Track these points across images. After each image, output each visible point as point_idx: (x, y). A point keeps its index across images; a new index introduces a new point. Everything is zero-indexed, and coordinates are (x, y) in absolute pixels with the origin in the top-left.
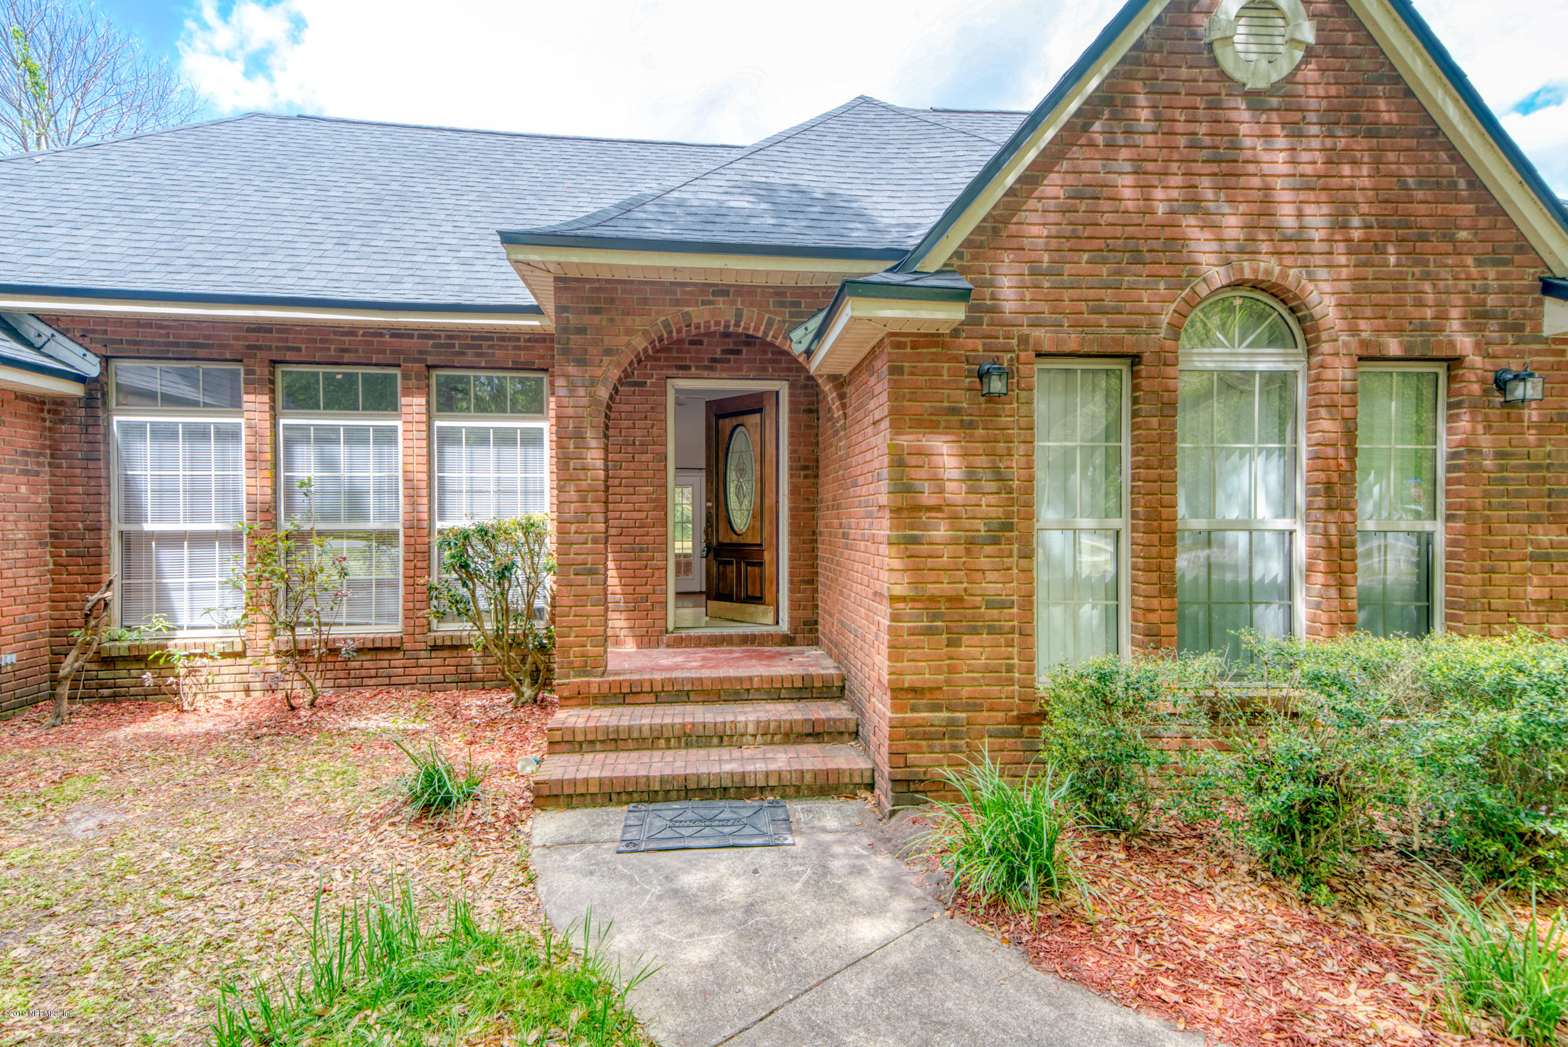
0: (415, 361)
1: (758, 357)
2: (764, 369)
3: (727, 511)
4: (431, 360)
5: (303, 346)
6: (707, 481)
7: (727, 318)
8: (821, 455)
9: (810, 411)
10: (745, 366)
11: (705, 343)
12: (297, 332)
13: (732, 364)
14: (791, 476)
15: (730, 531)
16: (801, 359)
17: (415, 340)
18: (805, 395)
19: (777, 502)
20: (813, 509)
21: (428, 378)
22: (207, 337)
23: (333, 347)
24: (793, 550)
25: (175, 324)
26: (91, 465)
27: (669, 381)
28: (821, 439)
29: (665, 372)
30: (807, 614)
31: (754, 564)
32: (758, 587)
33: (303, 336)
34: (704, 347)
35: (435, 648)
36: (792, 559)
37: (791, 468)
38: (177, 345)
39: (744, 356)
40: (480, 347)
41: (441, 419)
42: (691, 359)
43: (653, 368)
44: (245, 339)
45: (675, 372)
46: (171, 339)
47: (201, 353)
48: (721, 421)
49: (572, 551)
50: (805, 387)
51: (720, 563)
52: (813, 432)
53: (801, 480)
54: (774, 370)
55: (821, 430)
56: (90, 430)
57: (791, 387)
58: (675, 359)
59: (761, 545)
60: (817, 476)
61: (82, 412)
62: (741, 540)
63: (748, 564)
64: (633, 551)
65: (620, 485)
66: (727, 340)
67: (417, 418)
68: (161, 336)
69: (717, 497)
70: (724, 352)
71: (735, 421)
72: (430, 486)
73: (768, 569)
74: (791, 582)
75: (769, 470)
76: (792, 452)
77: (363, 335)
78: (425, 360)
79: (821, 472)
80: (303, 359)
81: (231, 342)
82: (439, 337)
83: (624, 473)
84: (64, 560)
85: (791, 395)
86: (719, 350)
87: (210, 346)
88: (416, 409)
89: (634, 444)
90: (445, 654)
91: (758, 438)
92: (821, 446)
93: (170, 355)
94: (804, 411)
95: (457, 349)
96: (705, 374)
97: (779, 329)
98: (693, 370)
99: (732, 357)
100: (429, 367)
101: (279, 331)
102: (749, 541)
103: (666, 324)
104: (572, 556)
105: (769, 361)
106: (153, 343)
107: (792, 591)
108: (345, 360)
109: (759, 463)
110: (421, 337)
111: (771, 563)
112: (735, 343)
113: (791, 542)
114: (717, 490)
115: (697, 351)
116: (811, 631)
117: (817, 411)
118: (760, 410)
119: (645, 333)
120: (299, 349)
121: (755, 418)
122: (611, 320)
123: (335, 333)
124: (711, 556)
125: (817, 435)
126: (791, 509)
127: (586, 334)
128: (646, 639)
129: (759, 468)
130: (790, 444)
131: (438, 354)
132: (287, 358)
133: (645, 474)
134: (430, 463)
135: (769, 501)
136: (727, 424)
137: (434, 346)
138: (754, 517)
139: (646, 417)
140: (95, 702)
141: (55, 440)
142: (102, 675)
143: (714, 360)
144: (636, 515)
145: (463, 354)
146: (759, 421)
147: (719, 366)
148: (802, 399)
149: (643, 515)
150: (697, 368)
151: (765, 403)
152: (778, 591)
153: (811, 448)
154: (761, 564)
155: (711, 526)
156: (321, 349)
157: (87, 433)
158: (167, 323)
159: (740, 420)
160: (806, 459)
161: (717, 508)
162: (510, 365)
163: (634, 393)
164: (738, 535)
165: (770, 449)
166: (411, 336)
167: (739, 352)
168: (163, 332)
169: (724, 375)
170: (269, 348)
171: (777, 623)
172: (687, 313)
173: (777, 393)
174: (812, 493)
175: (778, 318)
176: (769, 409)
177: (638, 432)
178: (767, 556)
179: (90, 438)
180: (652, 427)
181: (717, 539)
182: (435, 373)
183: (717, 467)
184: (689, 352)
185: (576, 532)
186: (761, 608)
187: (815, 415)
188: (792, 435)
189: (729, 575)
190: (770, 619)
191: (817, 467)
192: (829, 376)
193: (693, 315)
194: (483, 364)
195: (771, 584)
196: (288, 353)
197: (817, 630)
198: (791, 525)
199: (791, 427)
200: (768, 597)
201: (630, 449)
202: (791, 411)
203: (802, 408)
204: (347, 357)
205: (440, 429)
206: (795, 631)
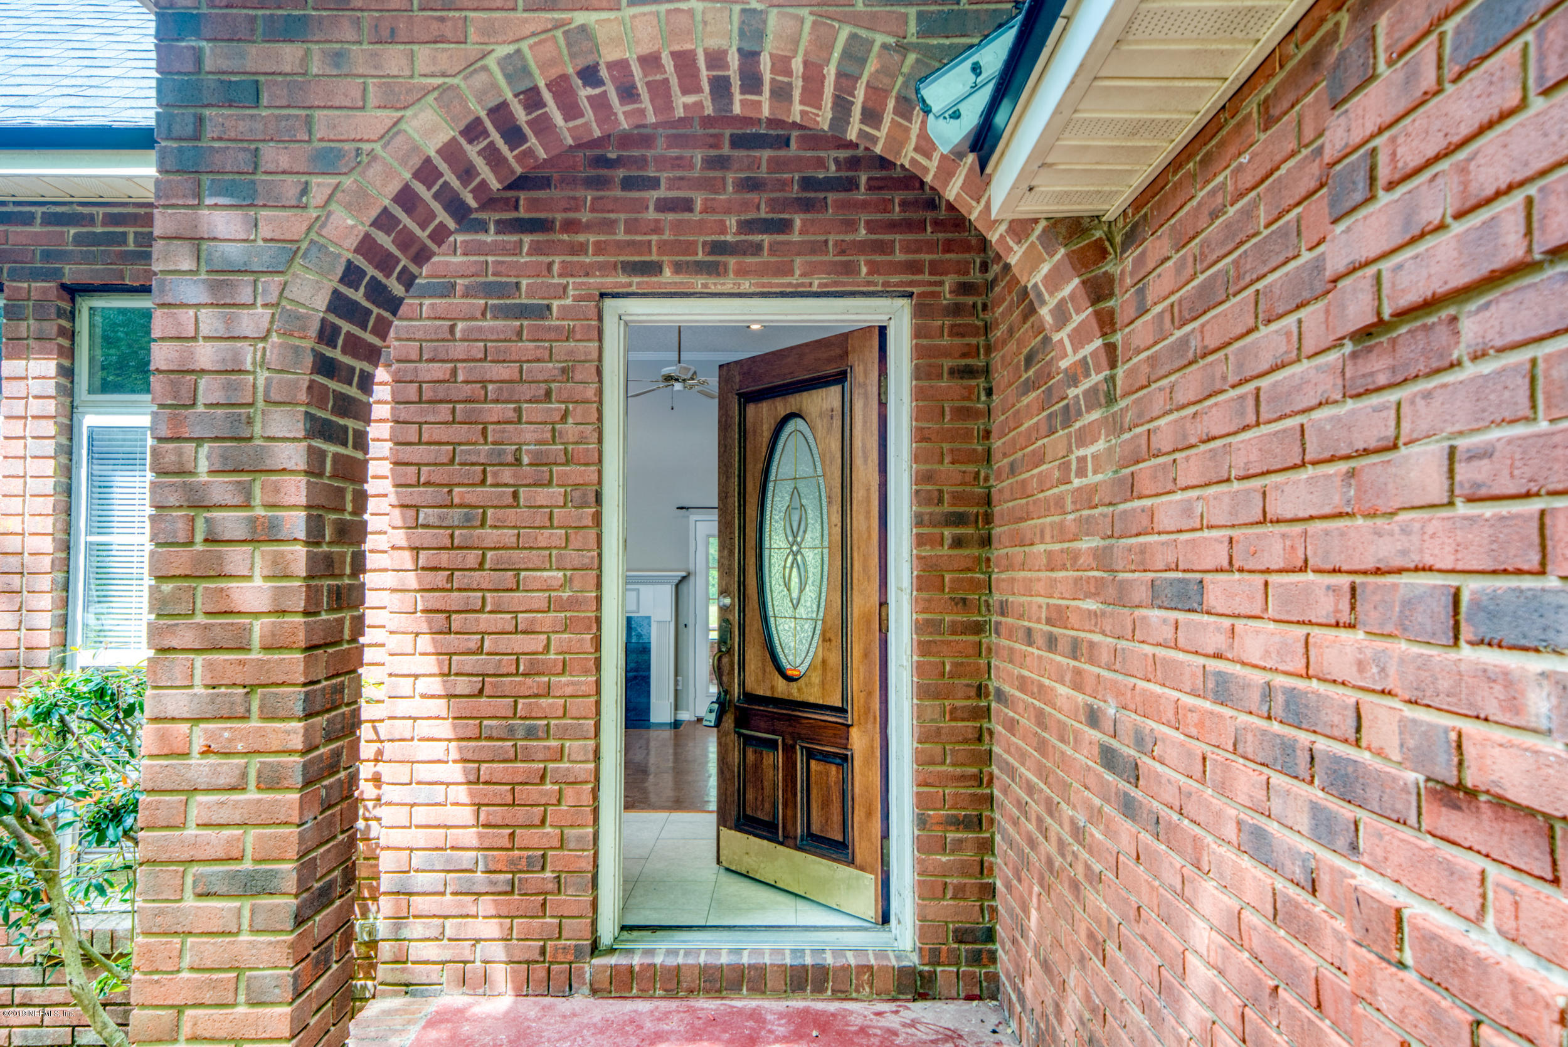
0: (36, 275)
1: (832, 238)
2: (849, 269)
3: (765, 620)
4: (71, 273)
6: (722, 547)
7: (713, 43)
8: (1001, 486)
9: (968, 372)
10: (798, 260)
11: (698, 205)
13: (765, 257)
14: (920, 541)
15: (770, 667)
16: (953, 191)
17: (37, 229)
18: (956, 332)
19: (883, 604)
20: (978, 628)
21: (72, 316)
24: (926, 736)
27: (608, 303)
28: (997, 444)
29: (598, 281)
30: (964, 912)
31: (826, 758)
32: (836, 818)
34: (696, 216)
36: (922, 760)
37: (919, 521)
39: (795, 237)
41: (97, 408)
42: (663, 247)
43: (567, 271)
45: (623, 279)
48: (751, 409)
49: (193, 813)
50: (956, 310)
51: (748, 741)
52: (978, 425)
53: (946, 551)
54: (874, 269)
55: (999, 419)
57: (920, 311)
58: (621, 246)
59: (842, 710)
60: (986, 541)
62: (794, 692)
63: (811, 754)
64: (510, 734)
65: (481, 567)
66: (753, 196)
67: (36, 407)
69: (742, 585)
70: (747, 226)
71: (781, 407)
72: (65, 565)
73: (863, 777)
74: (922, 822)
75: (864, 523)
76: (923, 478)
78: (58, 272)
79: (998, 531)
82: (90, 220)
83: (490, 536)
85: (919, 333)
86: (732, 222)
88: (36, 387)
89: (518, 461)
91: (835, 446)
92: (1001, 463)
94: (952, 372)
95: (131, 246)
96: (699, 282)
97: (885, 70)
98: (667, 272)
99: (766, 239)
100: (73, 291)
102: (813, 695)
103: (515, 67)
104: (191, 831)
105: (862, 247)
107: (923, 846)
109: (836, 507)
110: (52, 219)
111: (867, 762)
112: (773, 204)
113: (920, 714)
114: (743, 570)
115: (677, 226)
116: (976, 958)
117: (987, 371)
118: (840, 378)
119: (446, 96)
121: (828, 399)
122: (337, 58)
124: (729, 722)
125: (987, 434)
126: (920, 627)
127: (257, 103)
128: (539, 971)
129: (836, 519)
130: (916, 458)
131: (88, 258)
133: (544, 537)
134: (67, 511)
135: (863, 601)
136: (764, 414)
137: (79, 240)
138: (826, 639)
139: (548, 394)
143: (719, 248)
144: (520, 643)
146: (837, 404)
147: (732, 261)
148: (946, 341)
149: (536, 643)
150: (678, 268)
151: (853, 359)
152: (886, 836)
153: (972, 468)
154: (844, 760)
155: (730, 651)
159: (793, 402)
160: (957, 498)
161: (742, 610)
163: (519, 334)
164: (790, 679)
165: (865, 472)
167: (784, 226)
169: (746, 286)
171: (886, 920)
172: (583, 28)
173: (883, 330)
174: (976, 586)
175: (880, 39)
176: (864, 371)
177: (528, 433)
178: (859, 741)
180: (564, 418)
181: (742, 684)
182: (85, 305)
183: (743, 514)
184: (657, 230)
185: (207, 751)
186: (843, 871)
187: (981, 382)
188: (921, 436)
189: (769, 773)
190: (866, 904)
191: (988, 519)
192: (1055, 223)
193: (601, 35)
195: (869, 814)
197: (993, 958)
198: (920, 669)
199: (919, 415)
200: (863, 846)
201: (507, 475)
202: (919, 374)
203: (947, 363)
205: (92, 430)
206: (934, 957)
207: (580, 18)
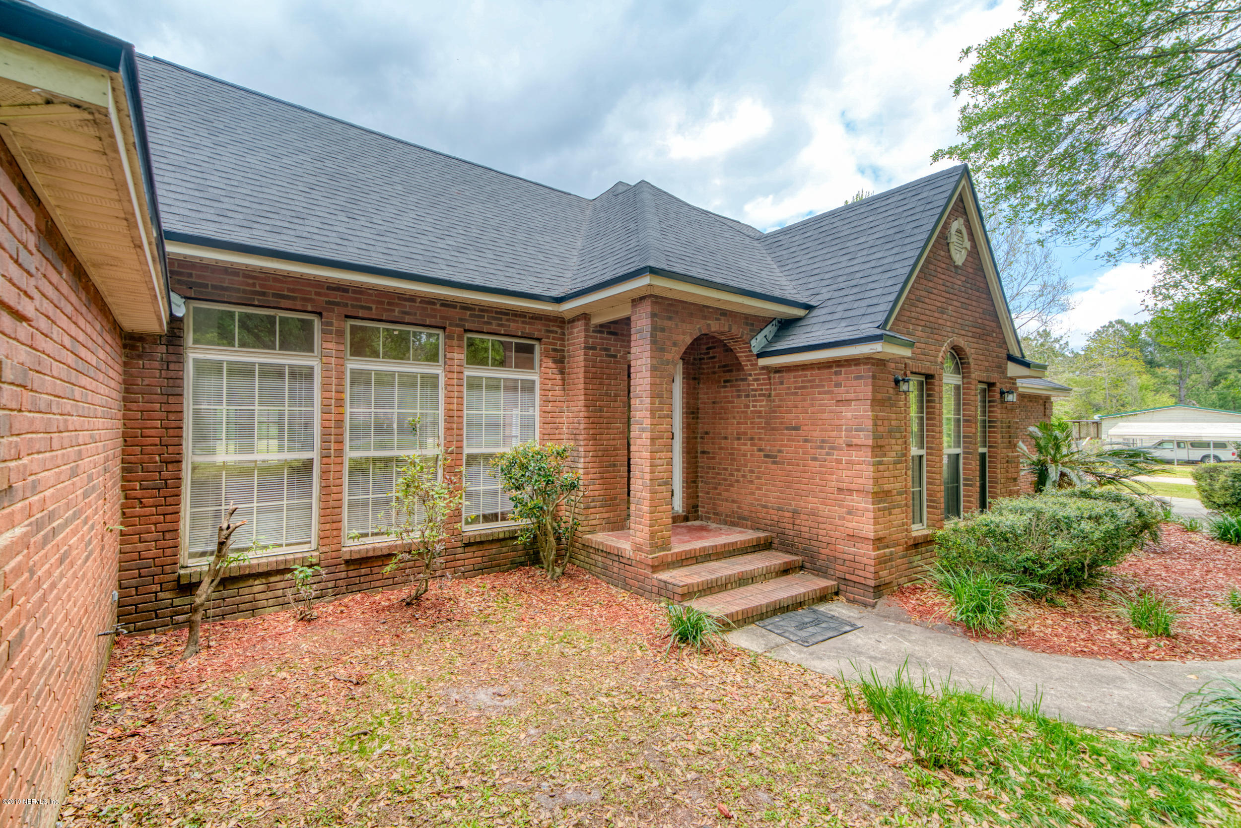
0: (457, 326)
4: (465, 326)
5: (374, 307)
8: (705, 406)
9: (695, 379)
12: (370, 295)
14: (685, 418)
17: (457, 310)
18: (693, 369)
20: (696, 438)
21: (462, 339)
22: (293, 291)
23: (397, 310)
24: (687, 462)
25: (263, 275)
26: (172, 400)
28: (702, 396)
30: (694, 501)
33: (374, 298)
35: (468, 545)
37: (685, 413)
38: (264, 294)
40: (501, 319)
41: (469, 370)
44: (326, 295)
46: (258, 289)
47: (284, 303)
49: (657, 470)
50: (693, 364)
52: (696, 391)
53: (691, 420)
55: (703, 391)
56: (172, 366)
61: (163, 349)
67: (458, 369)
68: (248, 285)
72: (464, 421)
76: (686, 403)
77: (420, 302)
78: (462, 325)
79: (703, 416)
80: (373, 317)
81: (313, 297)
82: (474, 310)
84: (138, 493)
85: (685, 369)
87: (294, 299)
88: (457, 362)
90: (474, 548)
92: (704, 401)
93: (256, 303)
95: (486, 319)
100: (465, 331)
101: (354, 292)
104: (657, 474)
106: (238, 290)
107: (686, 488)
108: (406, 321)
110: (461, 308)
116: (695, 512)
117: (698, 379)
120: (370, 309)
123: (399, 298)
125: (698, 393)
126: (684, 438)
131: (473, 322)
132: (360, 315)
134: (464, 403)
137: (471, 315)
140: (169, 630)
141: (131, 375)
142: (177, 602)
145: (490, 323)
148: (691, 371)
153: (695, 401)
156: (388, 310)
157: (168, 369)
158: (254, 274)
160: (693, 408)
162: (520, 334)
166: (455, 307)
168: (251, 281)
170: (346, 305)
179: (172, 374)
182: (467, 336)
187: (697, 381)
194: (502, 332)
196: (360, 311)
197: (698, 511)
198: (685, 447)
199: (684, 388)
202: (684, 378)
203: (691, 377)
204: (407, 319)
205: (468, 377)
206: (688, 512)
207: (709, 322)
